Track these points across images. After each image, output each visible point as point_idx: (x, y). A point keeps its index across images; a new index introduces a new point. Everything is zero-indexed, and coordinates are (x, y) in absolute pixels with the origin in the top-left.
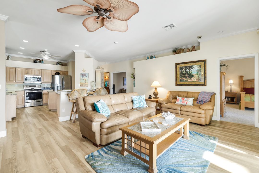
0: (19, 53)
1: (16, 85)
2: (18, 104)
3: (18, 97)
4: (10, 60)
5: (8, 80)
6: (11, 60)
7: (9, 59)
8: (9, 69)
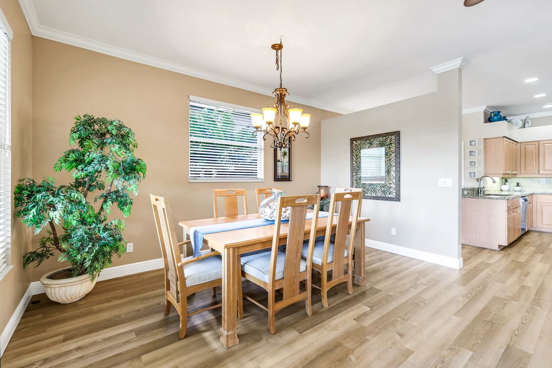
0: (545, 107)
1: (542, 179)
2: (542, 224)
3: (542, 208)
4: (528, 127)
5: (524, 170)
6: (531, 127)
7: (526, 125)
8: (525, 147)
